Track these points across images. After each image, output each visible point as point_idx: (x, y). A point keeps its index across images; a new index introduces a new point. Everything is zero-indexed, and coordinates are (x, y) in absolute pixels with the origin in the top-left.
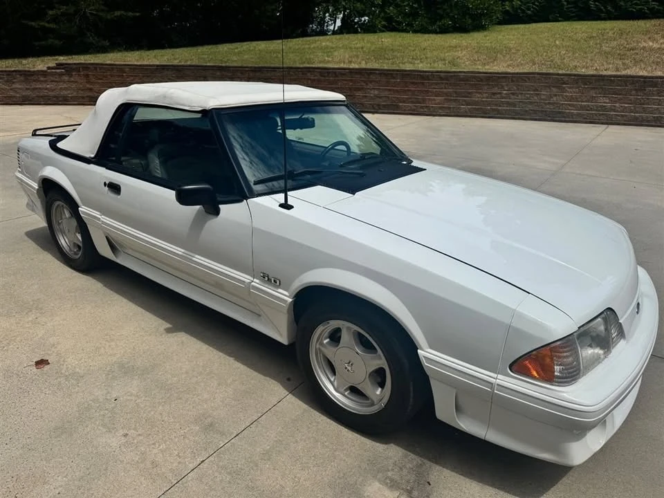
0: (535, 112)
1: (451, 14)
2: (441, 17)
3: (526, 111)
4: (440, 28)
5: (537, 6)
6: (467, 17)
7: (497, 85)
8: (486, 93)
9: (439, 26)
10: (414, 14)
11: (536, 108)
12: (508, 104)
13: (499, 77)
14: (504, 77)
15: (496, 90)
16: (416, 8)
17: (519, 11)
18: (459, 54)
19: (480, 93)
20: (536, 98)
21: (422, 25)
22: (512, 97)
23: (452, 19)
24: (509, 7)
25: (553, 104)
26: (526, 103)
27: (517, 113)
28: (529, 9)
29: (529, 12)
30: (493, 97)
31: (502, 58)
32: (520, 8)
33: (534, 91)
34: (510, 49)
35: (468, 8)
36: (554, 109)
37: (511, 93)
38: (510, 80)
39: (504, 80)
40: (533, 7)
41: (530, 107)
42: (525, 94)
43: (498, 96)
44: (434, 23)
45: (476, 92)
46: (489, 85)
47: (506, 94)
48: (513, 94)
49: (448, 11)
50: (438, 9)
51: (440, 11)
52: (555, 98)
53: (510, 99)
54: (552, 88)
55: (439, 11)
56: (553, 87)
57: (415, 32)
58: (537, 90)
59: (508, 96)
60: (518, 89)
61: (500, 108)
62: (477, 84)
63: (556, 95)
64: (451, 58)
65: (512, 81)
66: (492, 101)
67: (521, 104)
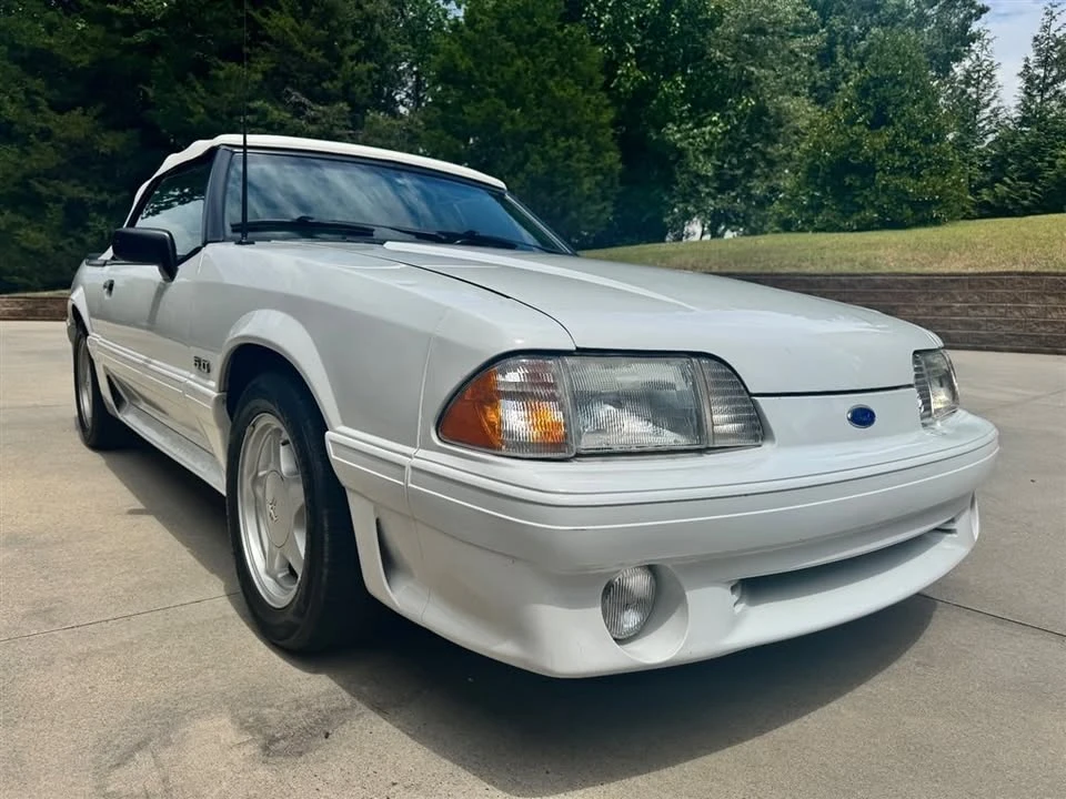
0: (1019, 338)
1: (876, 203)
2: (861, 208)
3: (1000, 336)
4: (858, 225)
5: (1040, 193)
6: (904, 206)
7: (942, 295)
8: (924, 306)
9: (857, 221)
10: (817, 207)
11: (1020, 331)
12: (966, 324)
13: (944, 281)
14: (957, 280)
15: (940, 302)
16: (820, 198)
17: (1007, 201)
18: (881, 252)
19: (913, 307)
20: (1017, 313)
21: (828, 221)
22: (971, 312)
23: (880, 210)
24: (989, 195)
25: (1052, 324)
26: (999, 323)
27: (984, 341)
28: (1025, 198)
29: (1026, 202)
30: (936, 313)
31: (958, 256)
32: (1008, 197)
33: (1013, 302)
34: (976, 244)
35: (907, 194)
36: (1055, 332)
37: (970, 307)
38: (967, 284)
39: (955, 285)
40: (1032, 195)
41: (1009, 329)
42: (996, 308)
43: (947, 311)
44: (848, 218)
45: (905, 306)
46: (928, 293)
47: (958, 308)
48: (974, 308)
49: (872, 198)
50: (857, 196)
51: (859, 200)
52: (1055, 315)
53: (967, 316)
54: (1048, 298)
55: (857, 199)
56: (1049, 295)
57: (816, 230)
58: (1020, 301)
59: (964, 311)
60: (982, 299)
61: (950, 332)
62: (906, 293)
63: (1055, 309)
64: (864, 258)
65: (971, 287)
66: (934, 320)
67: (989, 324)
